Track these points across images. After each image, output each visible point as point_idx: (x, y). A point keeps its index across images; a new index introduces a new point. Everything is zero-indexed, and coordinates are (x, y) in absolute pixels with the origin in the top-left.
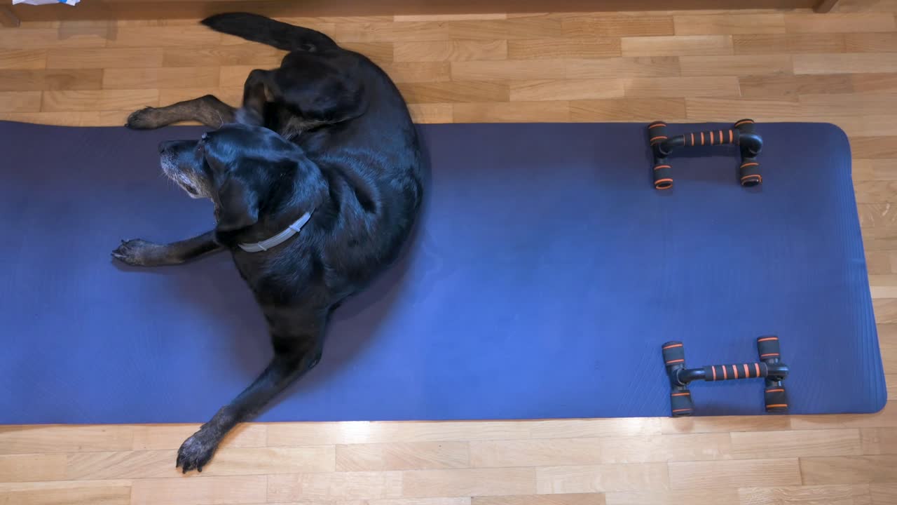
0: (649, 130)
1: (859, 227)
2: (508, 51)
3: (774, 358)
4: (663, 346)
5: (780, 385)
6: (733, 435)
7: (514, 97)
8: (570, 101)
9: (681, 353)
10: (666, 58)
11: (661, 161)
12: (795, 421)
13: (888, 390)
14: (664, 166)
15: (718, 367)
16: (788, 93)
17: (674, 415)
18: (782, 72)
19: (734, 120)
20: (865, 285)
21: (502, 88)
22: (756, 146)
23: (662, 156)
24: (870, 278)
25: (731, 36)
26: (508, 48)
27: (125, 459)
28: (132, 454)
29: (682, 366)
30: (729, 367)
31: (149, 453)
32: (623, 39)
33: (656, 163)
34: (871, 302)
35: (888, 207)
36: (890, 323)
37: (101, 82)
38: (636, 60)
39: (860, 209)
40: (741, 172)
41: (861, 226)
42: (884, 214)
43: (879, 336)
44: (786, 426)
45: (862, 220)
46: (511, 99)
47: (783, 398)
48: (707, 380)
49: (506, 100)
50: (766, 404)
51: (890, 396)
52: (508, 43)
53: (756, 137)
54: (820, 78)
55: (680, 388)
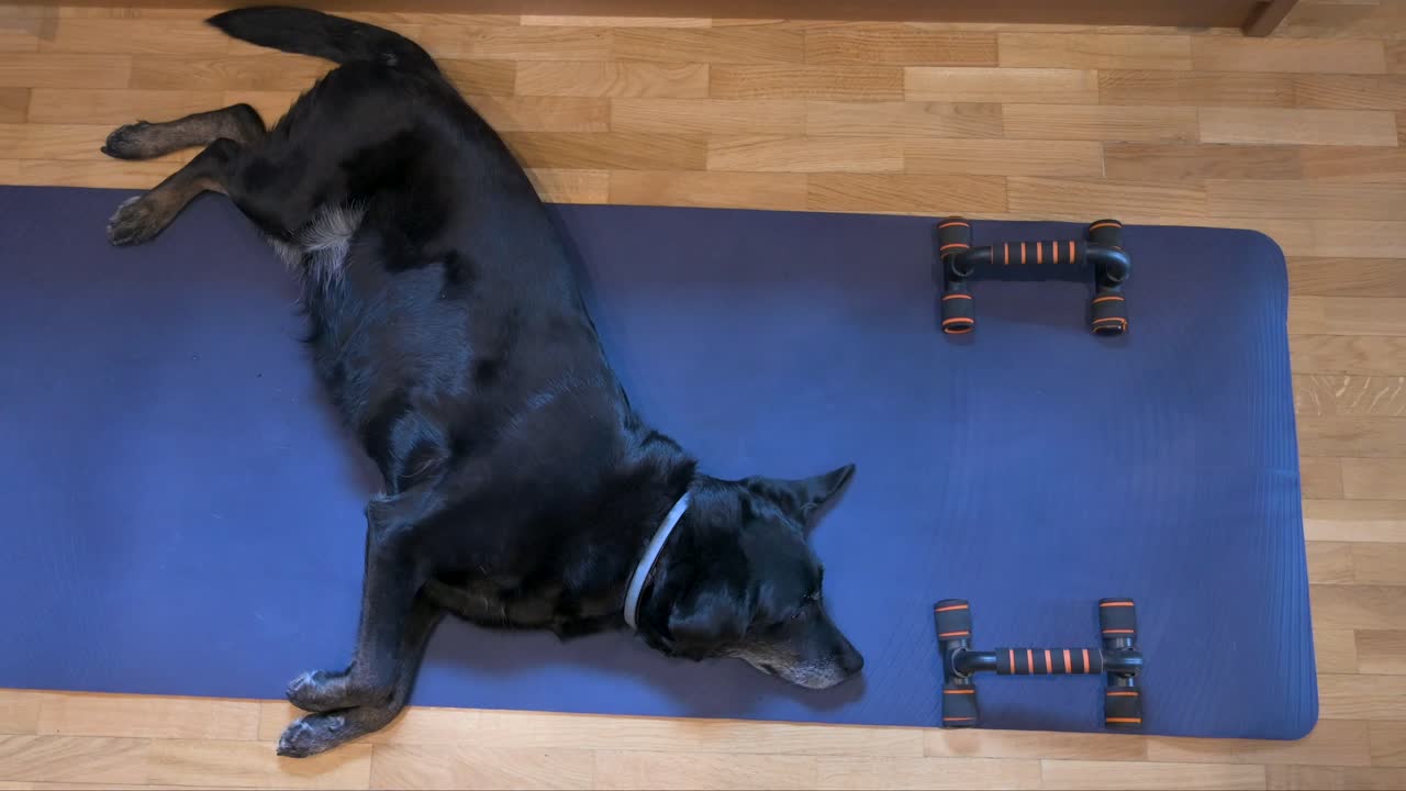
0: (940, 230)
1: (1293, 415)
2: (710, 82)
3: (1125, 636)
4: (936, 607)
5: (1131, 685)
6: (1046, 764)
7: (714, 162)
8: (810, 174)
9: (966, 621)
10: (979, 106)
11: (956, 286)
12: (1154, 745)
13: (1320, 701)
14: (960, 295)
15: (1021, 652)
16: (1188, 174)
17: (945, 725)
18: (1180, 138)
19: (1088, 218)
20: (1297, 516)
21: (694, 149)
22: (1118, 269)
23: (956, 279)
24: (1305, 503)
25: (1095, 72)
26: (711, 78)
27: (24, 749)
28: (36, 740)
29: (964, 644)
30: (1038, 652)
31: (63, 740)
32: (909, 70)
33: (947, 289)
34: (1304, 547)
35: (1347, 381)
36: (1334, 586)
37: (26, 110)
38: (929, 107)
39: (1296, 382)
40: (1093, 311)
41: (1297, 412)
42: (1339, 394)
43: (1313, 608)
44: (1139, 755)
45: (1299, 403)
46: (709, 167)
47: (1137, 706)
48: (999, 673)
49: (702, 169)
50: (1107, 716)
51: (1323, 713)
52: (710, 67)
53: (1118, 256)
54: (1245, 150)
55: (959, 682)
